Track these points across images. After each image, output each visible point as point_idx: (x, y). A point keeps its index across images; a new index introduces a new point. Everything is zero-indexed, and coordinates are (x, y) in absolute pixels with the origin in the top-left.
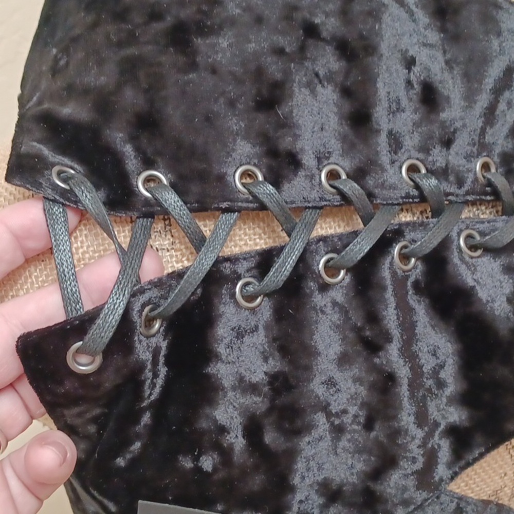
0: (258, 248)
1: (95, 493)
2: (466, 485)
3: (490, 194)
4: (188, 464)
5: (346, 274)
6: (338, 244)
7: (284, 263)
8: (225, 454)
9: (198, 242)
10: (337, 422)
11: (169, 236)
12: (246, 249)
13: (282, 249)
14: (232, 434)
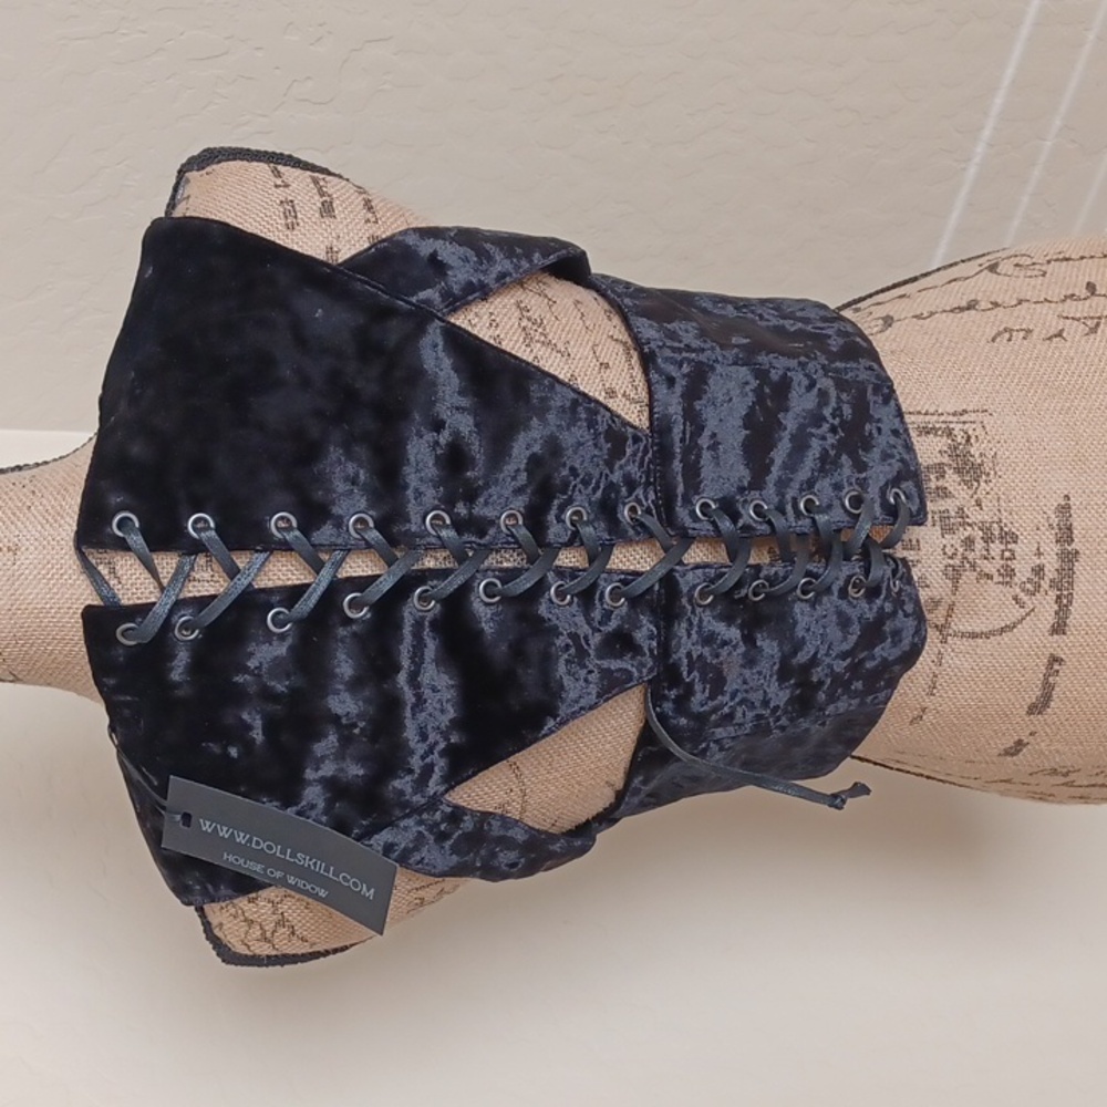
0: (289, 583)
1: (144, 770)
2: (469, 796)
3: (514, 543)
4: (216, 749)
5: (369, 611)
6: (362, 583)
7: (309, 597)
8: (248, 745)
9: (233, 572)
10: (346, 733)
11: (209, 570)
12: (280, 583)
13: (308, 585)
14: (255, 732)
